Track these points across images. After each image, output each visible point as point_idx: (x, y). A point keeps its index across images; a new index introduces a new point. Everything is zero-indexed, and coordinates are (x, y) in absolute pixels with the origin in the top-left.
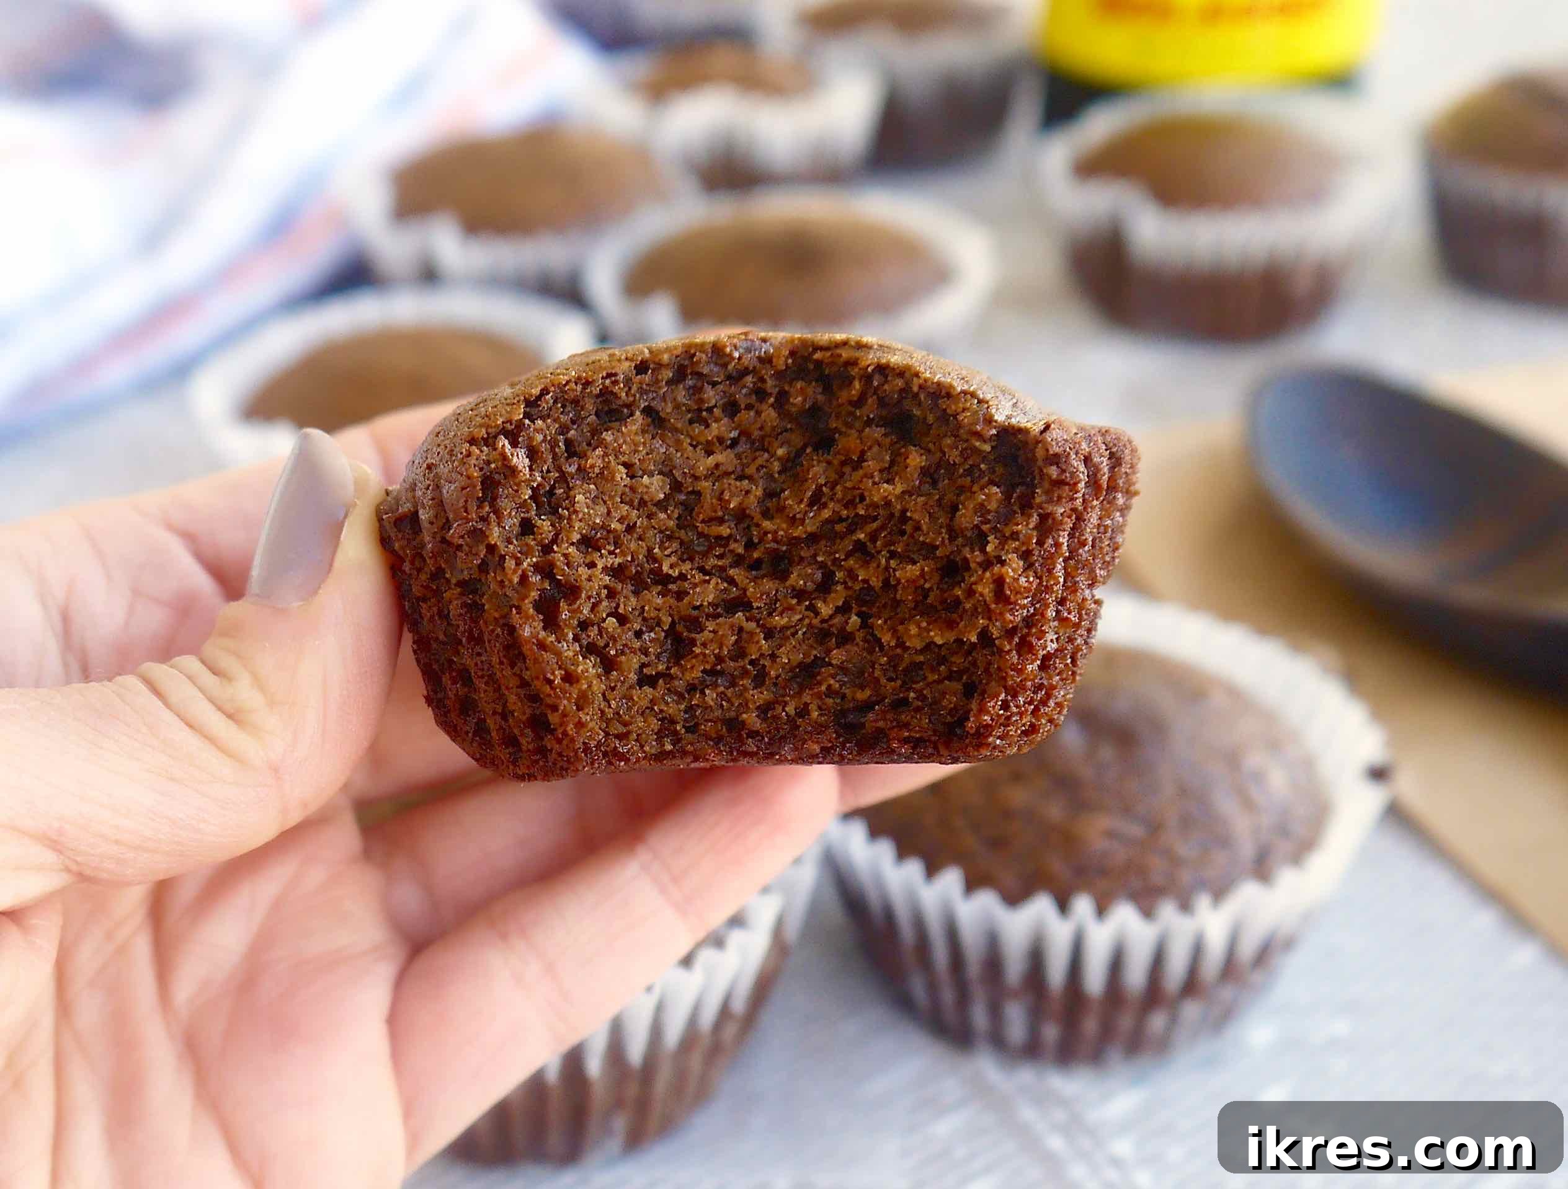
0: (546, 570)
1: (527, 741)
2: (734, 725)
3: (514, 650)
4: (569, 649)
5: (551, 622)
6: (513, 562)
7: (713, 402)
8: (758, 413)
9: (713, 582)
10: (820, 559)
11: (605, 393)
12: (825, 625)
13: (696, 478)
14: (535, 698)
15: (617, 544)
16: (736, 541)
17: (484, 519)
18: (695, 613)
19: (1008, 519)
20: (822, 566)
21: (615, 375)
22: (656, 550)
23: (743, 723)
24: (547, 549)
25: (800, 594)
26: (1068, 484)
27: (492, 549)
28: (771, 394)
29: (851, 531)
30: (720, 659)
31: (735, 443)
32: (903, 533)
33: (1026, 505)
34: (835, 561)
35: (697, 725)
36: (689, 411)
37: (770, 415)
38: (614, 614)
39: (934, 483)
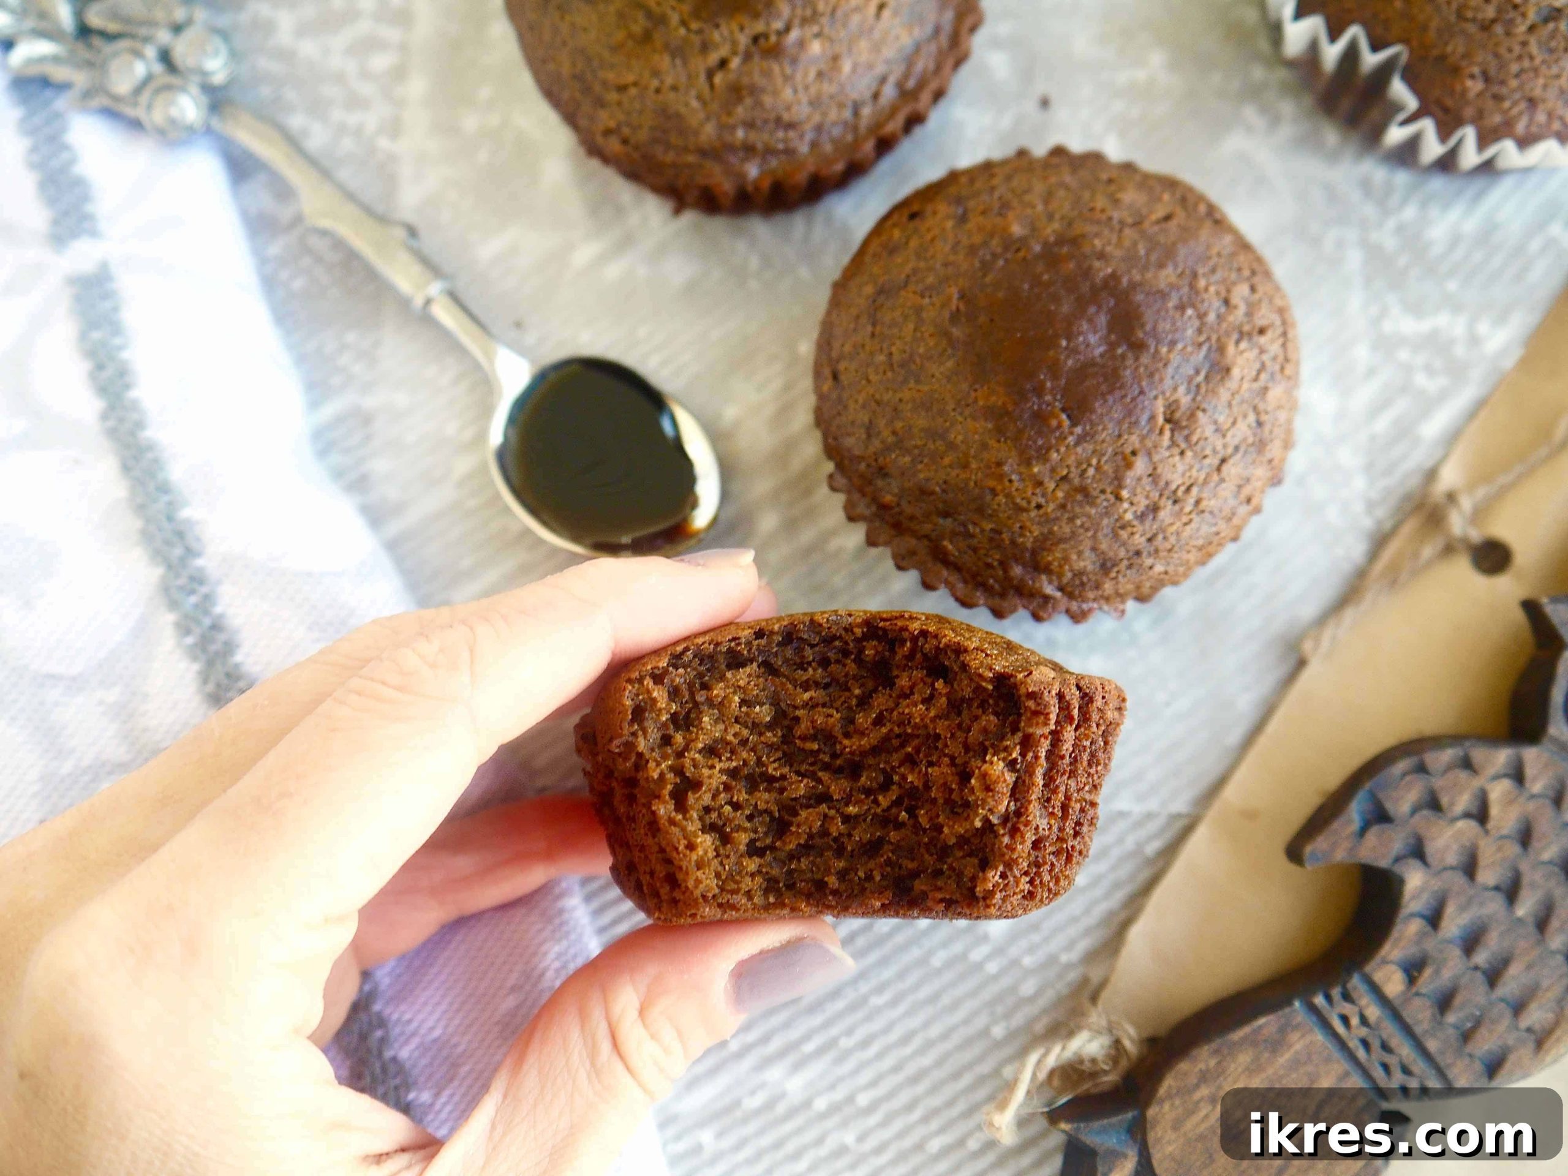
0: (679, 771)
1: (665, 890)
2: (821, 885)
3: (654, 825)
4: (693, 826)
5: (681, 806)
6: (654, 764)
7: (811, 658)
8: (844, 665)
9: (805, 781)
10: (882, 766)
11: (730, 651)
12: (886, 814)
13: (796, 708)
14: (669, 861)
15: (732, 752)
16: (824, 753)
17: (634, 734)
18: (794, 803)
19: (1003, 738)
20: (884, 771)
21: (739, 638)
22: (764, 758)
23: (826, 883)
24: (680, 755)
25: (868, 792)
26: (1042, 714)
27: (640, 755)
28: (852, 653)
29: (902, 746)
30: (811, 836)
31: (826, 686)
32: (937, 748)
33: (1015, 729)
34: (893, 768)
35: (794, 884)
36: (795, 664)
37: (851, 667)
38: (730, 803)
39: (959, 714)
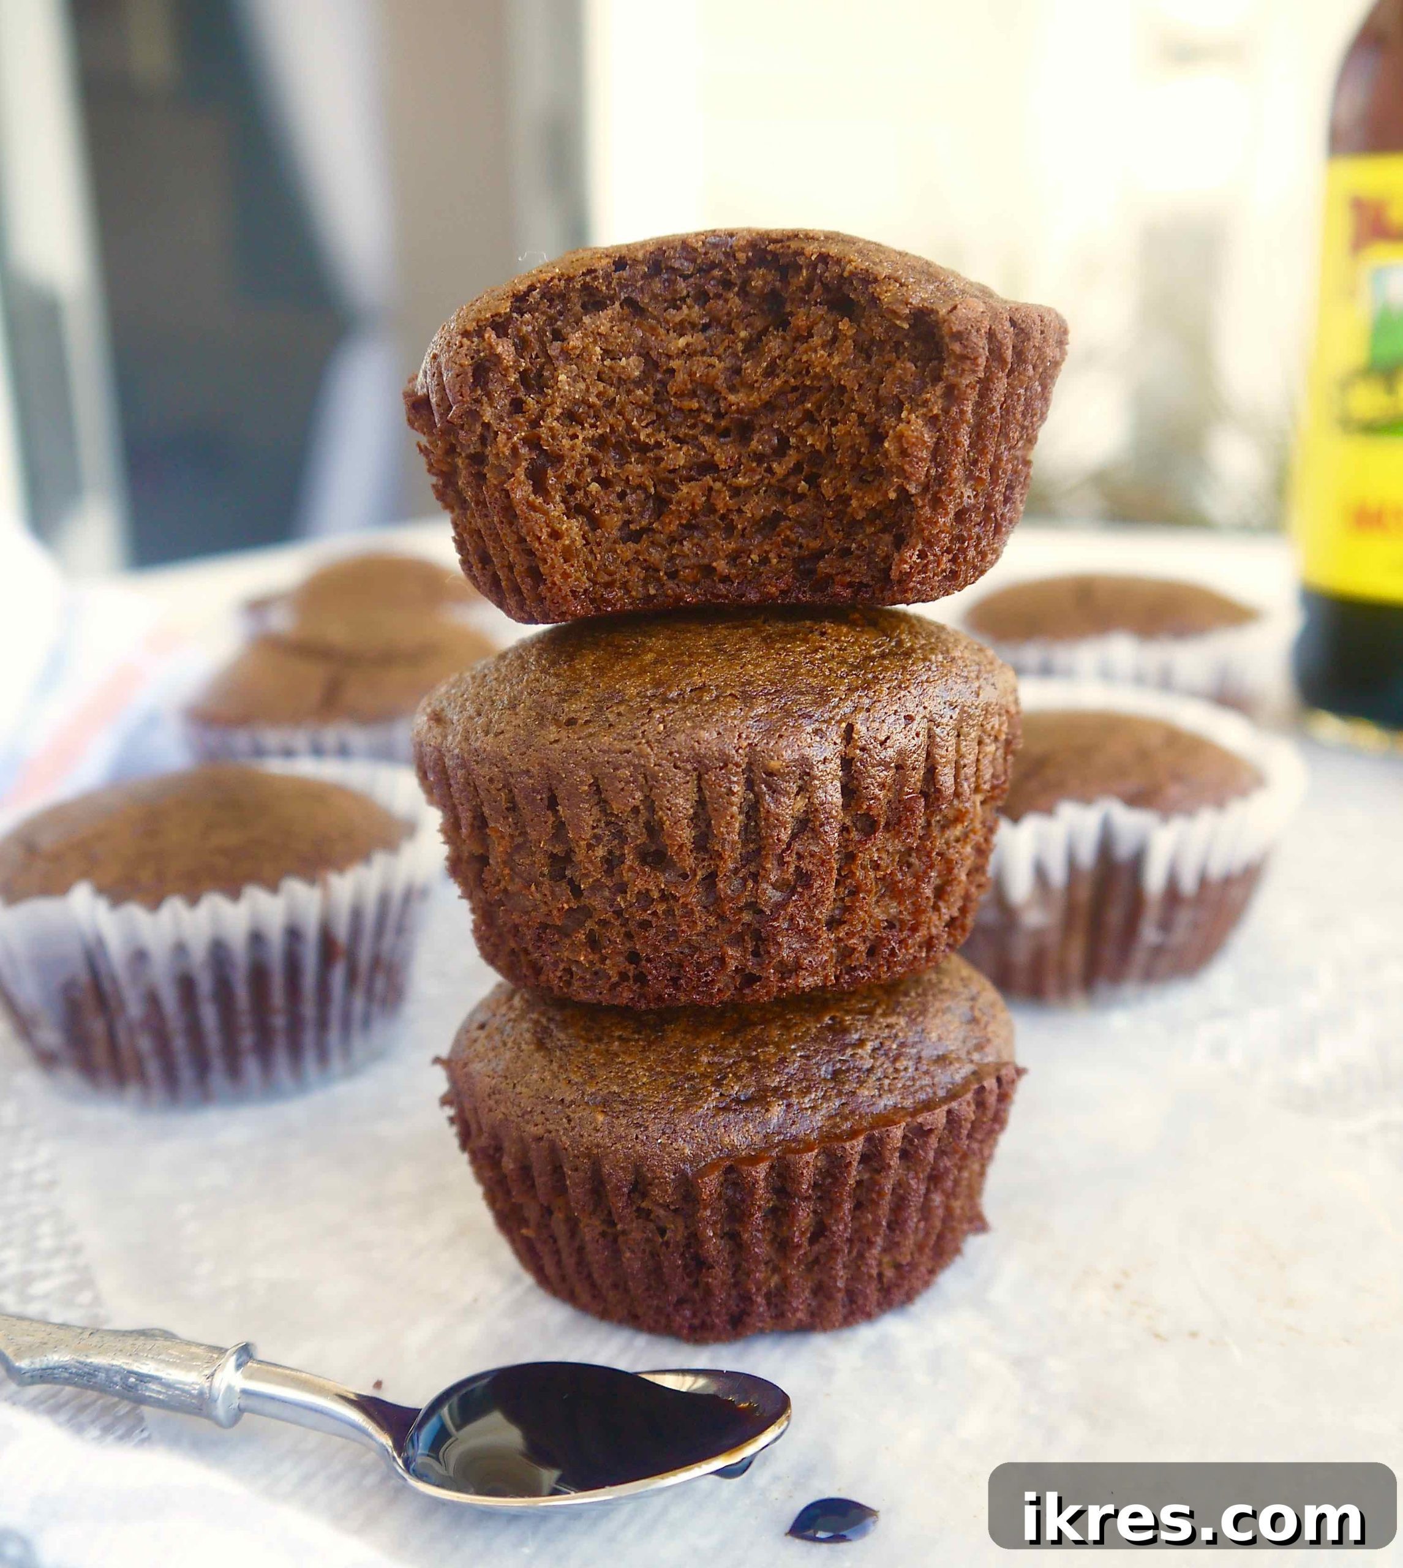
0: (533, 443)
1: (527, 586)
2: (708, 572)
3: (510, 511)
4: (556, 509)
5: (540, 487)
6: (505, 437)
7: (685, 293)
8: (726, 301)
9: (684, 449)
10: (776, 426)
11: (585, 286)
12: (782, 485)
13: (669, 357)
14: (531, 553)
15: (597, 417)
16: (706, 412)
17: (477, 401)
18: (672, 476)
19: (922, 389)
20: (778, 432)
21: (595, 271)
22: (634, 423)
23: (715, 569)
24: (535, 424)
25: (759, 458)
26: (969, 358)
27: (487, 426)
28: (735, 284)
29: (801, 400)
30: (694, 514)
31: (705, 328)
32: (842, 403)
33: (936, 379)
34: (789, 428)
35: (677, 571)
36: (665, 301)
37: (735, 303)
38: (597, 479)
39: (868, 358)
